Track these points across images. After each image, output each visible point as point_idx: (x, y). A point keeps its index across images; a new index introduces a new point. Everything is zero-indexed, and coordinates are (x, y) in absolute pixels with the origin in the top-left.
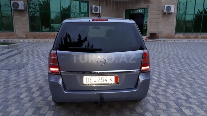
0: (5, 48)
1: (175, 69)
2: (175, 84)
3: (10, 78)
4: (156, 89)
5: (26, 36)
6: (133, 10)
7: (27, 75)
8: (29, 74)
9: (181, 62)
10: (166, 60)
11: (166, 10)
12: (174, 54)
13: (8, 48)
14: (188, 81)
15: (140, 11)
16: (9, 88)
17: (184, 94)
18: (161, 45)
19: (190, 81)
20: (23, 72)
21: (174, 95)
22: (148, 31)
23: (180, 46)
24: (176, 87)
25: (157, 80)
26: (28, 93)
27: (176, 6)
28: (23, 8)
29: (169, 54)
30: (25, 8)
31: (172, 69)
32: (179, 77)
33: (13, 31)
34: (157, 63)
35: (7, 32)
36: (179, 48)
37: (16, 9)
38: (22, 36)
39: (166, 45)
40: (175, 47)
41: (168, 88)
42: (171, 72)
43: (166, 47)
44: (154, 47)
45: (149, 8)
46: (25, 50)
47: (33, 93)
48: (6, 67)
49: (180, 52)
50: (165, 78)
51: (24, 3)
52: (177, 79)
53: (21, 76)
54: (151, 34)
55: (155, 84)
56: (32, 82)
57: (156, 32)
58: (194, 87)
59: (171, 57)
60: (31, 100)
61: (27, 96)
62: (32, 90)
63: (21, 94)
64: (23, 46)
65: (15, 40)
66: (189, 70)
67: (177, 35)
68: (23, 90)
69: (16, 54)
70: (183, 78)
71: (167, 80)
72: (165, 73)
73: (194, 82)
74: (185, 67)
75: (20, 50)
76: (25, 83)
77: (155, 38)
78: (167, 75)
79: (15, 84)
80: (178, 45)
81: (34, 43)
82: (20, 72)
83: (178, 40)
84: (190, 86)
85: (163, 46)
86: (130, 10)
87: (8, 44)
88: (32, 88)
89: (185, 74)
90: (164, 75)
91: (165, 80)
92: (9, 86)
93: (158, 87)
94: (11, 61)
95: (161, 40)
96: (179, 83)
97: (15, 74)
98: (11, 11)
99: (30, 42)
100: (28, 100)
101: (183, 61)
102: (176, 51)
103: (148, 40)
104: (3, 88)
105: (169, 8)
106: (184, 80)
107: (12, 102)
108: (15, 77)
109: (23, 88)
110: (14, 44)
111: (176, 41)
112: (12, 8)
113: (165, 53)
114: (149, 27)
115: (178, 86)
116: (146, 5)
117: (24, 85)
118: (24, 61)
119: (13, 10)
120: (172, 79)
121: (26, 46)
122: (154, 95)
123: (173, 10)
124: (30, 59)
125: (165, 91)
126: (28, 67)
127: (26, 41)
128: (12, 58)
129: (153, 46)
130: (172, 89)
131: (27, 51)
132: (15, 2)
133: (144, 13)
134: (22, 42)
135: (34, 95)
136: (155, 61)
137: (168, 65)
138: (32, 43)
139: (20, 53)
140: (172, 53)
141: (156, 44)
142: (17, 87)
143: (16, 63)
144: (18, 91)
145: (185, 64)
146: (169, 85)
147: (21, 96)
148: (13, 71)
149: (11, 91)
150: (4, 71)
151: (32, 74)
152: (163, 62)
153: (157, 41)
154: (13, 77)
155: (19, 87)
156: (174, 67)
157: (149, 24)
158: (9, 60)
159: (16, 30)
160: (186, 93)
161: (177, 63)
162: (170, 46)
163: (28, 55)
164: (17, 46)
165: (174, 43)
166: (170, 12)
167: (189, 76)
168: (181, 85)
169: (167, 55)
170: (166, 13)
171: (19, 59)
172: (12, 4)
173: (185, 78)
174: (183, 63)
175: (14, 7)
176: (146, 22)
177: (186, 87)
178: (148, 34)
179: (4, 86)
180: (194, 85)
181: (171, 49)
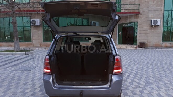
0: (23, 54)
1: (156, 73)
2: (152, 86)
3: (22, 77)
4: (135, 90)
5: (40, 45)
6: (125, 24)
7: (34, 75)
8: (36, 74)
9: (163, 67)
10: (150, 66)
11: (153, 23)
12: (158, 61)
13: (26, 54)
14: (165, 83)
15: (131, 25)
16: (19, 84)
17: (159, 94)
18: (149, 52)
19: (167, 83)
20: (32, 73)
21: (149, 95)
22: (138, 41)
23: (165, 54)
24: (153, 88)
25: (137, 82)
26: (31, 89)
27: (162, 20)
28: (39, 25)
29: (154, 61)
30: (40, 25)
31: (153, 73)
32: (157, 80)
33: (31, 42)
34: (141, 67)
35: (27, 42)
36: (165, 55)
37: (34, 25)
38: (37, 46)
39: (153, 52)
40: (161, 54)
41: (146, 89)
42: (152, 75)
43: (153, 54)
44: (142, 55)
45: (138, 22)
46: (37, 56)
47: (36, 89)
48: (21, 68)
49: (164, 59)
50: (145, 81)
51: (40, 21)
52: (155, 81)
53: (30, 75)
54: (140, 43)
55: (135, 85)
56: (37, 80)
57: (145, 42)
58: (169, 89)
59: (155, 63)
60: (33, 94)
61: (31, 91)
62: (35, 86)
63: (27, 89)
64: (37, 53)
65: (31, 48)
66: (168, 74)
67: (164, 44)
68: (29, 87)
69: (31, 59)
70: (161, 81)
71: (146, 82)
72: (146, 76)
73: (170, 85)
74: (166, 71)
75: (34, 56)
76: (31, 81)
77: (144, 47)
78: (147, 78)
79: (24, 82)
80: (164, 52)
81: (46, 50)
82: (29, 73)
83: (165, 49)
84: (165, 88)
85: (150, 53)
86: (123, 24)
87: (26, 51)
88: (36, 85)
89: (164, 77)
90: (145, 78)
91: (144, 82)
92: (19, 83)
93: (137, 87)
94: (26, 64)
95: (149, 49)
96: (156, 85)
97: (26, 74)
98: (31, 27)
99: (43, 50)
100: (31, 94)
101: (165, 66)
102: (160, 58)
103: (138, 48)
104: (15, 84)
105: (155, 22)
106: (161, 83)
107: (19, 95)
108: (25, 76)
109: (30, 84)
110: (30, 51)
111: (163, 49)
112: (31, 24)
113: (150, 59)
114: (139, 37)
115: (155, 87)
116: (136, 19)
117: (30, 83)
118: (35, 65)
119: (32, 26)
120: (151, 81)
121: (39, 53)
122: (132, 94)
123: (159, 23)
124: (40, 63)
125: (142, 92)
126: (36, 69)
127: (40, 49)
128: (27, 62)
129: (142, 53)
130: (148, 90)
131: (39, 57)
132: (34, 20)
133: (135, 26)
134: (37, 50)
135: (36, 91)
136: (140, 66)
137: (151, 69)
138: (44, 51)
139: (33, 58)
140: (156, 60)
141: (145, 52)
142: (25, 84)
143: (29, 66)
144: (25, 87)
145: (166, 69)
146: (147, 86)
147: (27, 91)
148: (25, 71)
149: (20, 87)
150: (19, 72)
151: (38, 75)
152: (146, 67)
153: (146, 49)
154: (24, 77)
155: (26, 84)
156: (156, 72)
157: (139, 35)
158: (24, 63)
159: (34, 41)
160: (160, 94)
161: (159, 68)
162: (156, 53)
163: (39, 60)
164: (32, 53)
165: (161, 51)
166: (157, 25)
167: (167, 79)
168: (158, 87)
169: (152, 61)
170: (153, 25)
171: (31, 63)
172: (31, 21)
173: (163, 81)
174: (164, 68)
175: (32, 23)
176: (136, 33)
177: (162, 89)
178: (138, 43)
179: (16, 83)
180: (170, 88)
181: (157, 56)
